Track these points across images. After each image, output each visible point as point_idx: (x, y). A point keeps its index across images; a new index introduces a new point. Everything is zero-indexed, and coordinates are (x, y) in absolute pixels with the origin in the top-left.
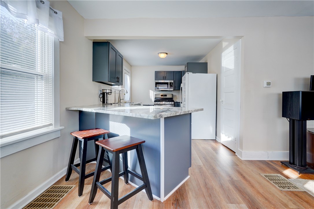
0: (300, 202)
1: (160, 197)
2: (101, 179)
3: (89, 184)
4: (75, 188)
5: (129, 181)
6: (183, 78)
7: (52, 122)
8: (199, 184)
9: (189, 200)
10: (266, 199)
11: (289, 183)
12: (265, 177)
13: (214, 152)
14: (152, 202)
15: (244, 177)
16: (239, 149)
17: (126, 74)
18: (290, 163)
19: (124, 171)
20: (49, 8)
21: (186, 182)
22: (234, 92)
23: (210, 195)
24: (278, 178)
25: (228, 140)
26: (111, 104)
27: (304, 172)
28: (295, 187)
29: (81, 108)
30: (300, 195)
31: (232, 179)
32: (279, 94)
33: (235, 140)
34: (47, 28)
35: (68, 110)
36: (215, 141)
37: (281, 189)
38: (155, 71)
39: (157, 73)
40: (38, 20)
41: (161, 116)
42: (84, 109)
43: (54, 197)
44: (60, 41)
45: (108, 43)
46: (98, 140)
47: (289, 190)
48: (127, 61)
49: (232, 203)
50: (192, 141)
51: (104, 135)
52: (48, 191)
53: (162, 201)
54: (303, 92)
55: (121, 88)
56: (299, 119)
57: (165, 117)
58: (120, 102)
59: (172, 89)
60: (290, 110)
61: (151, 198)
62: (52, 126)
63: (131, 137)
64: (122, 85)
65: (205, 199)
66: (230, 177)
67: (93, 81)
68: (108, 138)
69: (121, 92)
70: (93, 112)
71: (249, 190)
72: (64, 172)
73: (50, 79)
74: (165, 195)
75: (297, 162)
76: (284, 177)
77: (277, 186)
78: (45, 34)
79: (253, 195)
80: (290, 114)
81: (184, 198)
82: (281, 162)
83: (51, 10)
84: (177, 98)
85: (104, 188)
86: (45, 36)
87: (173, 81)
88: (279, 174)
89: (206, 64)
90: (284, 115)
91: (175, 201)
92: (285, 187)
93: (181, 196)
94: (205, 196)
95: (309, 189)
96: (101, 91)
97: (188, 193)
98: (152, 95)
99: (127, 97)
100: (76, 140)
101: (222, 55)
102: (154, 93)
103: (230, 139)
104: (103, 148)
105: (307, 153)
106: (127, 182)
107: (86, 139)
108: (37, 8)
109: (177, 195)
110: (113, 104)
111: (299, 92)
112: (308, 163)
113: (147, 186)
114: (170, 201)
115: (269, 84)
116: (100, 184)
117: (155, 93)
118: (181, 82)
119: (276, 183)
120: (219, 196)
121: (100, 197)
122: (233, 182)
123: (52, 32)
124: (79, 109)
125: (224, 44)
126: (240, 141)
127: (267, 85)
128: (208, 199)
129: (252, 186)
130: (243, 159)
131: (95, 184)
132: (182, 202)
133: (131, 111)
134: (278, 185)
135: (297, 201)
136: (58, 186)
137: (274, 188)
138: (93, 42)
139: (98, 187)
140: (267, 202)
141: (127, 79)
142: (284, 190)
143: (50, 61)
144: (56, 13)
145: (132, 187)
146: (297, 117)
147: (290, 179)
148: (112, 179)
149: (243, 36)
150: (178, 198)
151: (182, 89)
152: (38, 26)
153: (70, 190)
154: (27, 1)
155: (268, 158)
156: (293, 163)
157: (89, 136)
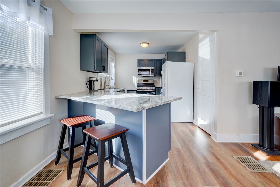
0: (268, 183)
1: (142, 180)
2: (88, 164)
3: (76, 167)
4: (64, 171)
5: (114, 164)
6: (163, 66)
7: (42, 111)
8: (178, 166)
9: (169, 182)
10: (238, 181)
11: (259, 165)
12: (237, 159)
13: (191, 135)
14: (135, 185)
15: (218, 160)
16: (214, 132)
17: (111, 62)
18: (260, 145)
19: (109, 155)
20: (39, 6)
21: (166, 164)
22: (209, 80)
23: (188, 177)
24: (249, 160)
25: (204, 124)
26: (97, 91)
27: (272, 154)
28: (264, 169)
29: (70, 97)
30: (268, 176)
31: (208, 161)
32: (250, 83)
33: (211, 123)
34: (38, 24)
35: (57, 99)
36: (192, 123)
37: (252, 170)
38: (138, 59)
39: (139, 61)
40: (29, 18)
41: (143, 108)
42: (72, 98)
43: (44, 181)
44: (50, 36)
45: (94, 35)
46: (86, 129)
47: (259, 171)
48: (111, 50)
49: (207, 185)
50: (171, 124)
51: (91, 122)
52: (39, 175)
53: (144, 184)
54: (271, 82)
55: (107, 75)
56: (268, 107)
57: (147, 109)
58: (105, 89)
59: (153, 76)
60: (260, 98)
61: (134, 181)
62: (43, 114)
63: (116, 125)
64: (107, 72)
65: (183, 181)
66: (206, 159)
67: (80, 70)
68: (95, 126)
69: (106, 79)
70: (80, 101)
71: (223, 172)
72: (54, 155)
73: (41, 71)
74: (147, 178)
75: (266, 145)
76: (254, 159)
77: (247, 168)
78: (35, 30)
79: (227, 176)
80: (260, 102)
81: (164, 181)
82: (251, 144)
83: (41, 7)
84: (157, 84)
85: (90, 173)
86: (35, 31)
87: (154, 68)
88: (250, 156)
89: (184, 53)
90: (254, 102)
91: (156, 183)
92: (255, 168)
93: (161, 179)
94: (183, 179)
95: (276, 171)
96: (88, 78)
97: (168, 175)
98: (135, 80)
99: (112, 83)
100: (65, 127)
101: (198, 46)
102: (136, 79)
103: (206, 123)
104: (89, 136)
105: (275, 135)
106: (112, 165)
107: (74, 127)
108: (28, 6)
109: (158, 178)
110: (99, 90)
111: (268, 82)
112: (276, 145)
113: (130, 170)
114: (151, 183)
115: (241, 74)
116: (87, 169)
117: (138, 79)
118: (161, 69)
119: (247, 165)
120: (196, 178)
121: (87, 181)
122: (208, 164)
123: (42, 28)
124: (67, 98)
125: (201, 36)
126: (214, 125)
127: (239, 75)
128: (186, 181)
129: (226, 168)
130: (217, 141)
131: (83, 169)
132: (162, 185)
133: (116, 100)
134: (249, 167)
135: (266, 182)
136: (48, 169)
137: (245, 170)
138: (81, 34)
139: (86, 172)
140: (238, 183)
141: (112, 66)
142: (254, 171)
143: (41, 49)
144: (46, 9)
145: (117, 170)
146: (266, 104)
147: (259, 161)
148: (98, 163)
149: (218, 30)
150: (159, 180)
151: (162, 76)
152: (29, 23)
153: (60, 173)
154: (19, 1)
155: (240, 141)
156: (263, 146)
157: (77, 124)
